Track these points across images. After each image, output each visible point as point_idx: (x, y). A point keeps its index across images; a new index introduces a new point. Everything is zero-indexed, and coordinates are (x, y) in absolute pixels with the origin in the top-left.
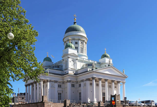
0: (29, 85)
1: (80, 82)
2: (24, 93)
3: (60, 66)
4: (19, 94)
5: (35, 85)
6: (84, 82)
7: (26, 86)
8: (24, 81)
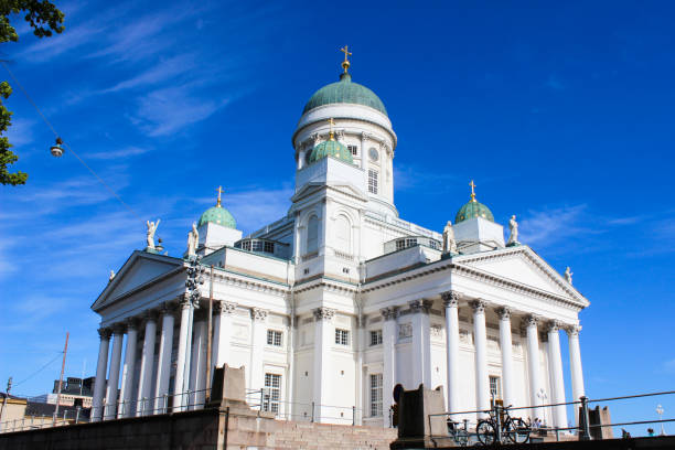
0: (121, 329)
1: (377, 320)
2: (86, 381)
3: (276, 246)
4: (64, 383)
5: (150, 329)
6: (404, 320)
7: (105, 334)
8: (97, 311)
